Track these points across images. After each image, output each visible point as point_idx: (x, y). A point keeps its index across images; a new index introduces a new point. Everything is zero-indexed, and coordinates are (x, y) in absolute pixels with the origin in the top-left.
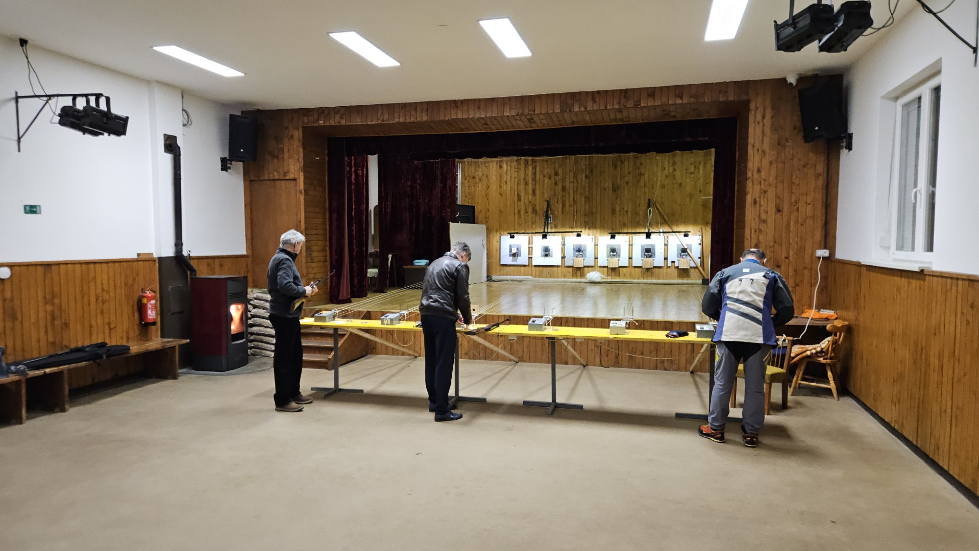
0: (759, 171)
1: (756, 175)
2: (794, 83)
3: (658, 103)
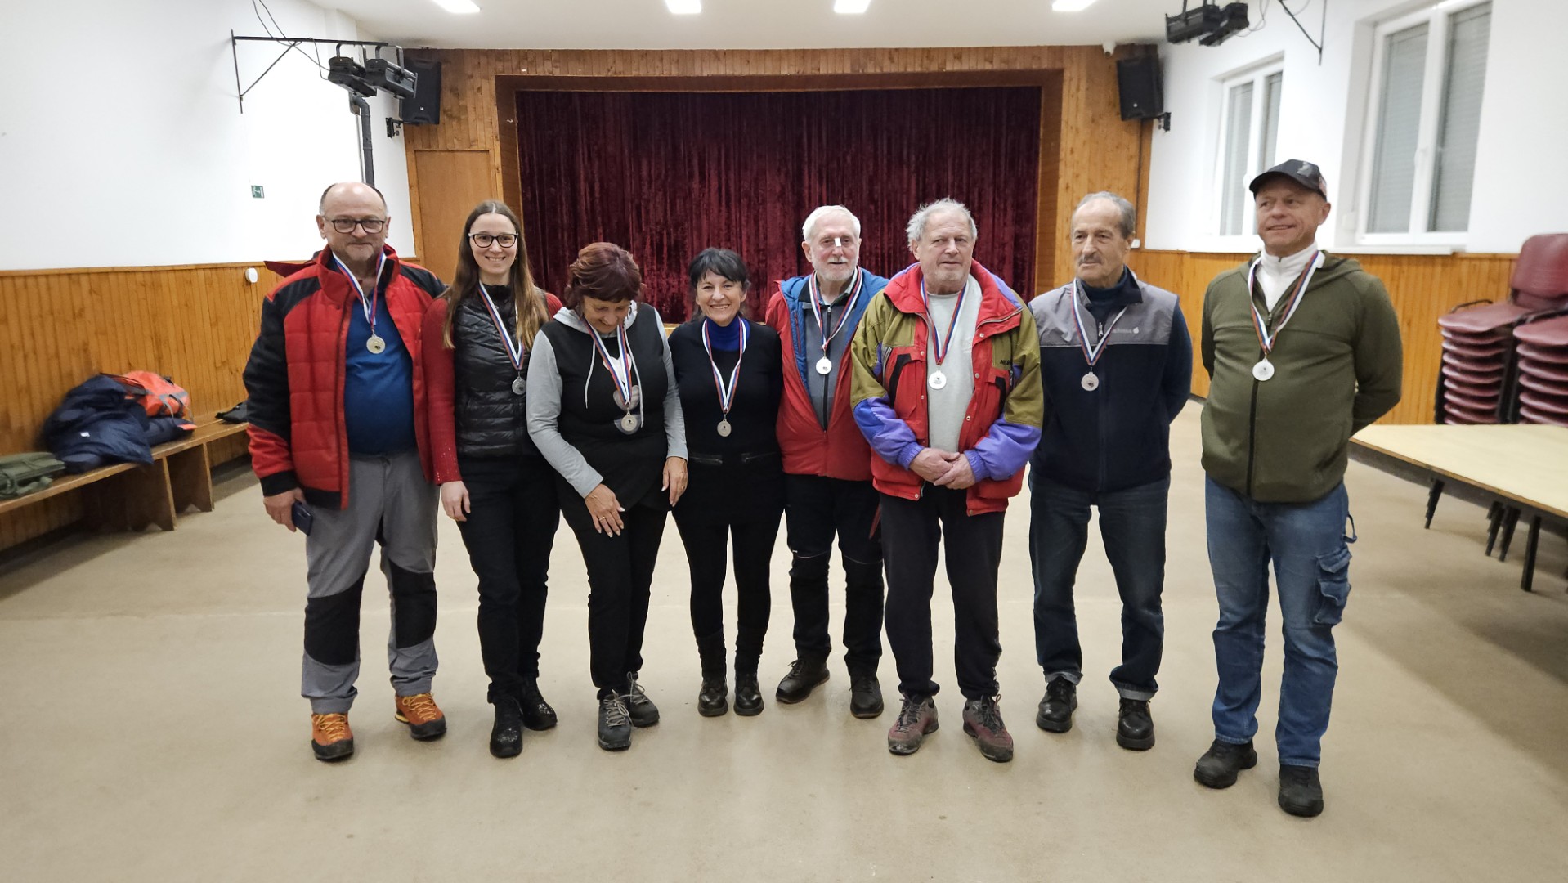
0: (1072, 151)
1: (1069, 156)
2: (1111, 52)
3: (965, 68)
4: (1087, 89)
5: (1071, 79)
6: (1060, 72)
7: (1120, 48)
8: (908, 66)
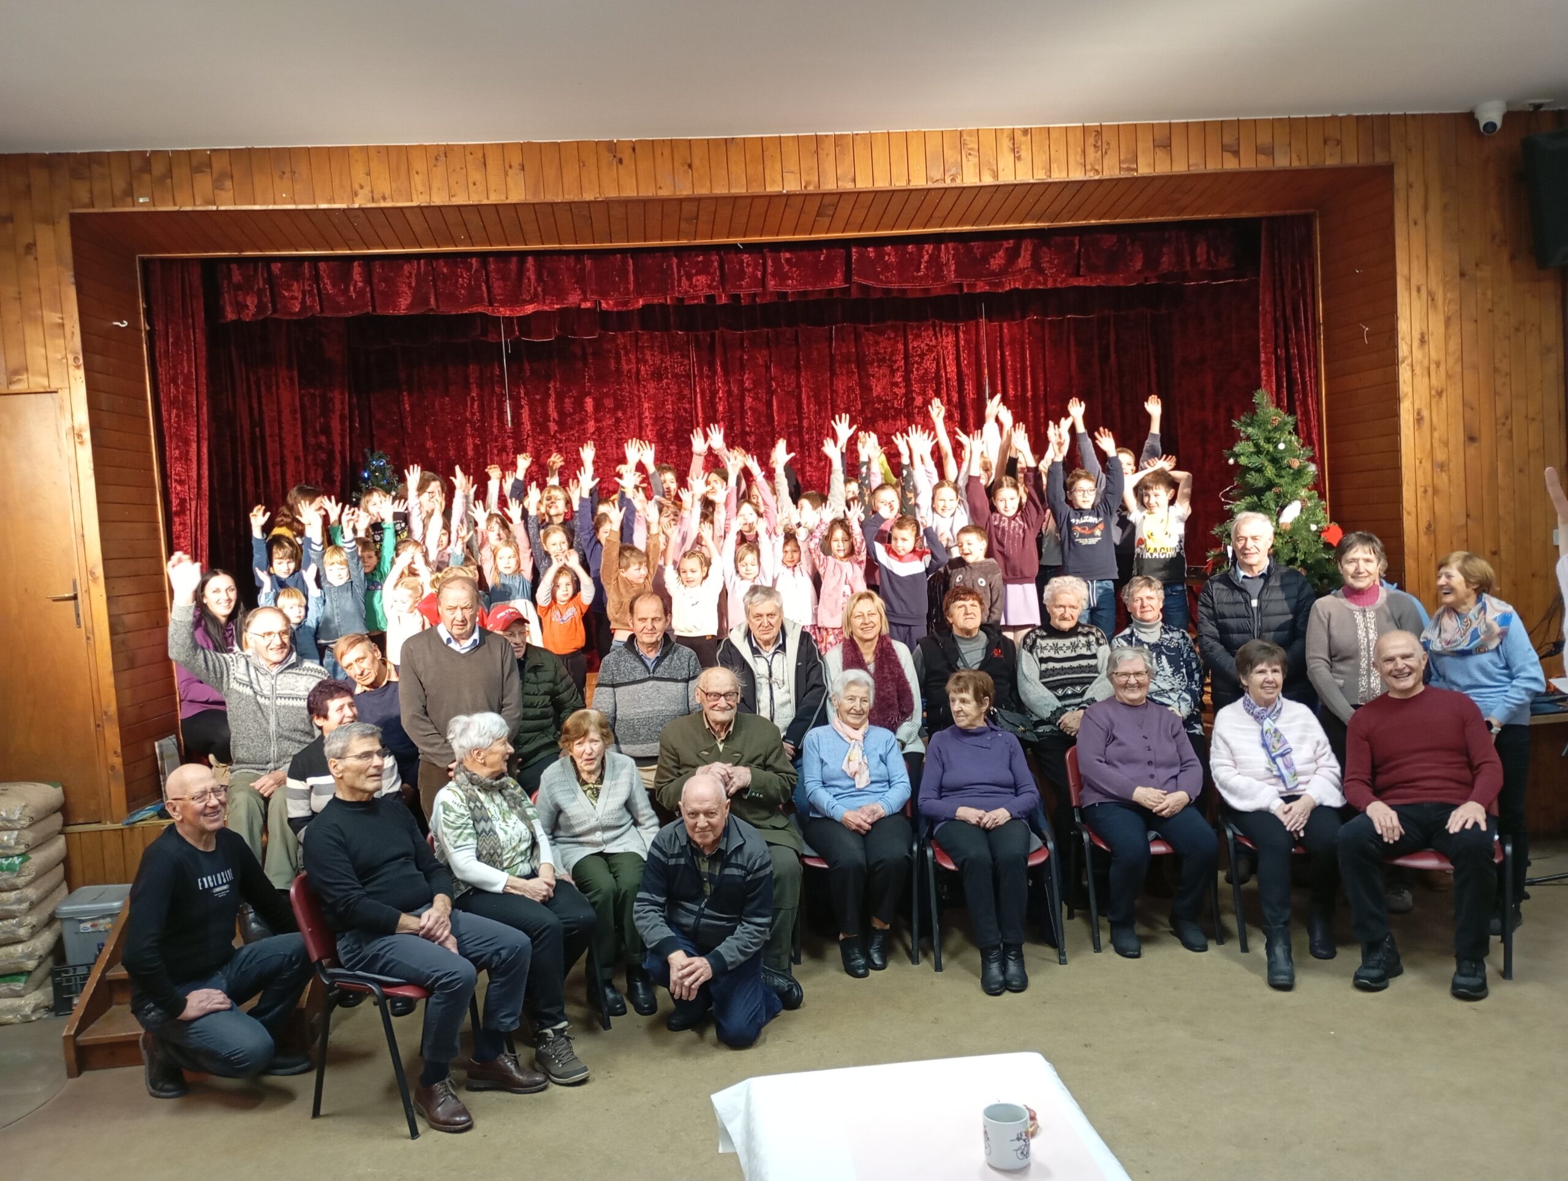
0: (1422, 341)
1: (1417, 352)
2: (1499, 124)
3: (1180, 168)
4: (1445, 207)
5: (1410, 186)
6: (1387, 172)
7: (1508, 117)
8: (1054, 166)
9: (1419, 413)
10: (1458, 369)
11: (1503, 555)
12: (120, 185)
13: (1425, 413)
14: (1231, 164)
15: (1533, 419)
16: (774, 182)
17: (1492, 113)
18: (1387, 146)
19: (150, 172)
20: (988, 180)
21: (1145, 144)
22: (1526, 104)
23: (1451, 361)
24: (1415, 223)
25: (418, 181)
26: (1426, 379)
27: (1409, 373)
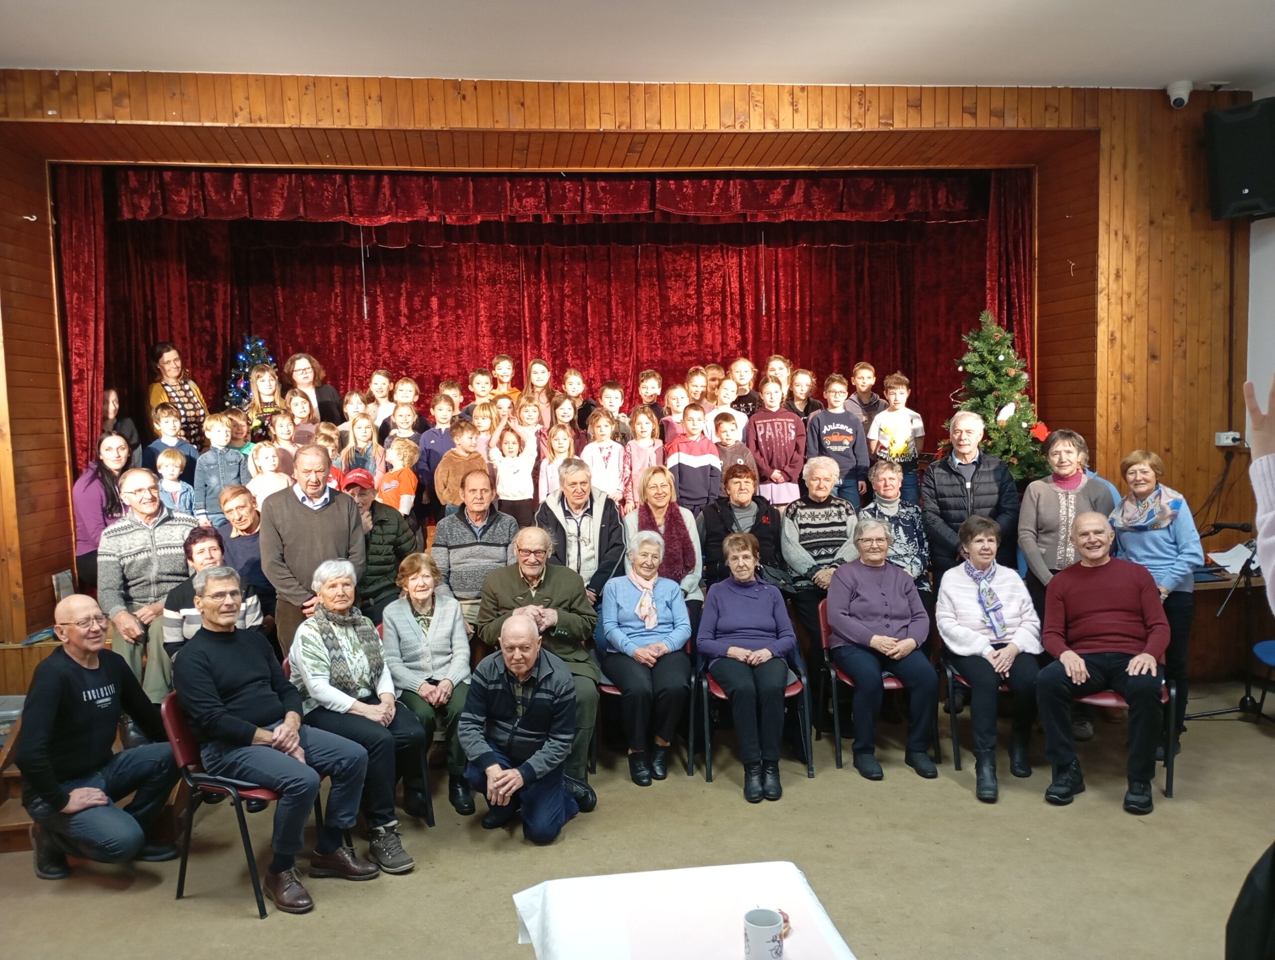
0: (1117, 276)
1: (1113, 285)
2: (1186, 100)
3: (928, 125)
4: (1140, 166)
5: (1113, 148)
6: (1095, 134)
7: (1194, 94)
8: (825, 119)
9: (1112, 335)
10: (1145, 299)
11: (1175, 451)
12: (31, 98)
13: (1118, 335)
14: (969, 123)
15: (1203, 343)
16: (593, 121)
17: (1181, 91)
18: (1095, 114)
19: (58, 89)
20: (770, 128)
21: (900, 104)
22: (1208, 85)
23: (1140, 292)
24: (1116, 179)
25: (290, 106)
26: (1119, 307)
27: (1106, 302)
